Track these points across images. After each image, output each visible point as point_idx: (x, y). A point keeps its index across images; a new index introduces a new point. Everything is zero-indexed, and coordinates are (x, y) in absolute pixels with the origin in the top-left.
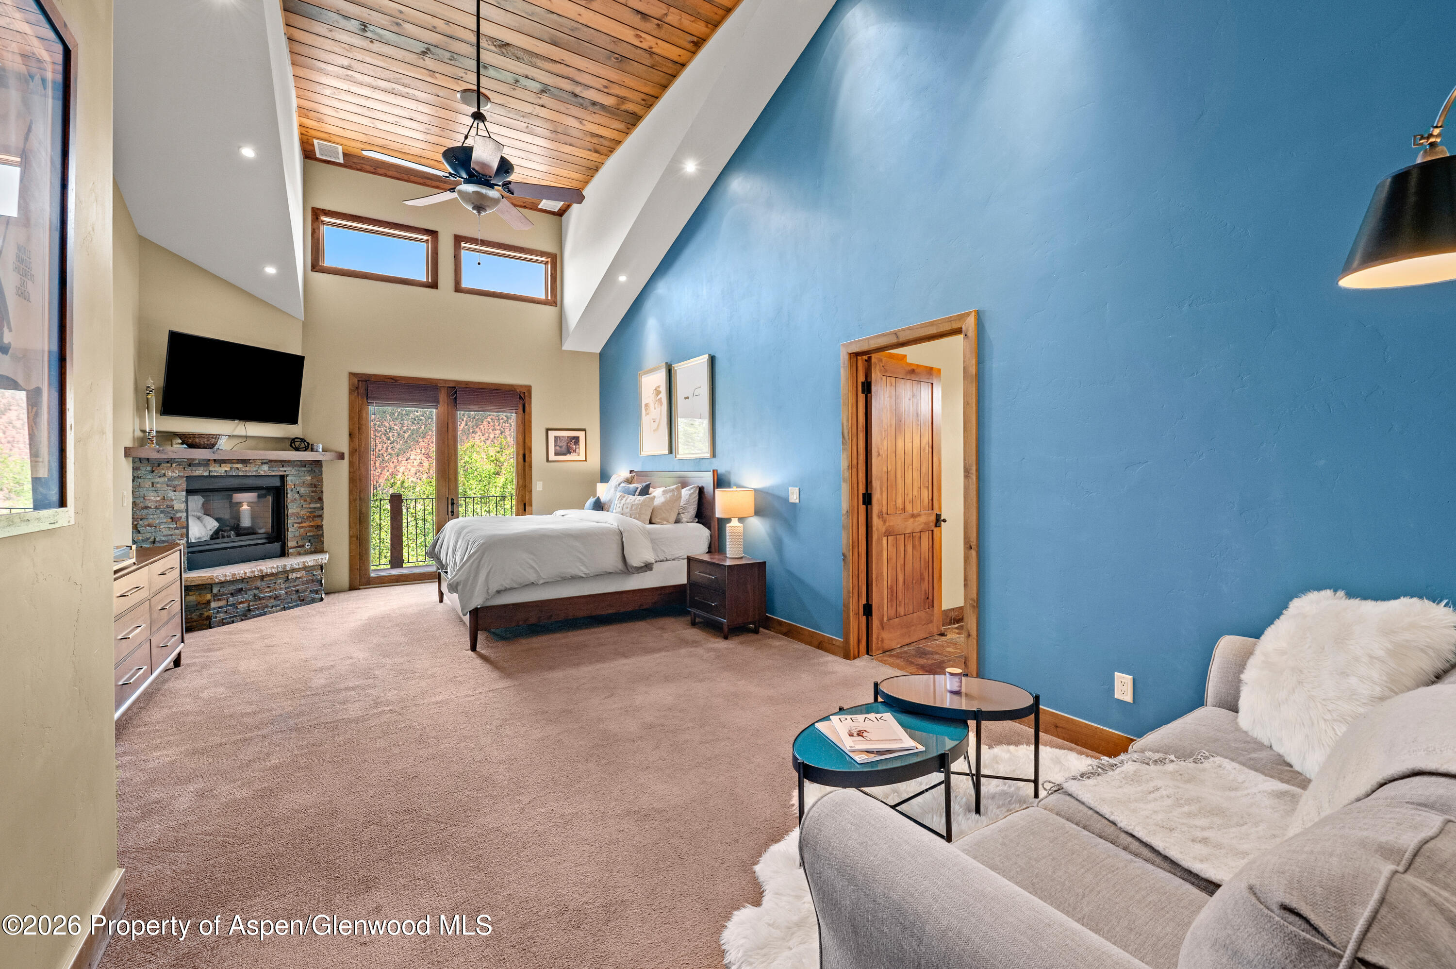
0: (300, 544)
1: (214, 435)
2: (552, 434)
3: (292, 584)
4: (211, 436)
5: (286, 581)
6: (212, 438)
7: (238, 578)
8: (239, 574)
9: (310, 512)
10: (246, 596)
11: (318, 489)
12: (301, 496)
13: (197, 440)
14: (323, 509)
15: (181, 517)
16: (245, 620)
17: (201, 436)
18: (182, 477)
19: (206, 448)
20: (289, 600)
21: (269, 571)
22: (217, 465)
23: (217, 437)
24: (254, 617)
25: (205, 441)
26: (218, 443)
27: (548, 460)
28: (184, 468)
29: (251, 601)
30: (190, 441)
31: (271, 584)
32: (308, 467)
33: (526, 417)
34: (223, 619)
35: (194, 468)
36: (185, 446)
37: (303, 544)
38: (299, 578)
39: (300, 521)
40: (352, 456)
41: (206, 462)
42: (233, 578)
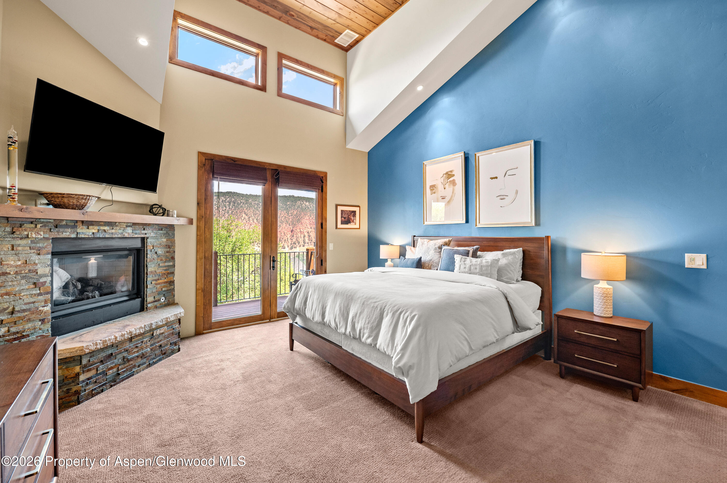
0: (156, 299)
1: (84, 195)
2: (340, 208)
3: (156, 341)
4: (81, 197)
5: (151, 338)
6: (82, 198)
7: (109, 344)
8: (109, 340)
9: (165, 270)
10: (116, 361)
11: (171, 249)
12: (158, 256)
13: (66, 200)
14: (174, 267)
15: (45, 282)
16: (114, 385)
17: (70, 196)
18: (47, 239)
19: (75, 209)
20: (154, 356)
21: (138, 331)
22: (85, 227)
23: (87, 197)
24: (123, 381)
25: (75, 201)
26: (88, 205)
27: (336, 228)
28: (51, 229)
29: (120, 365)
30: (58, 201)
31: (139, 343)
32: (164, 230)
33: (324, 195)
34: (92, 390)
35: (61, 230)
36: (51, 207)
37: (159, 298)
38: (162, 333)
39: (157, 278)
40: (200, 222)
41: (73, 224)
42: (104, 345)
